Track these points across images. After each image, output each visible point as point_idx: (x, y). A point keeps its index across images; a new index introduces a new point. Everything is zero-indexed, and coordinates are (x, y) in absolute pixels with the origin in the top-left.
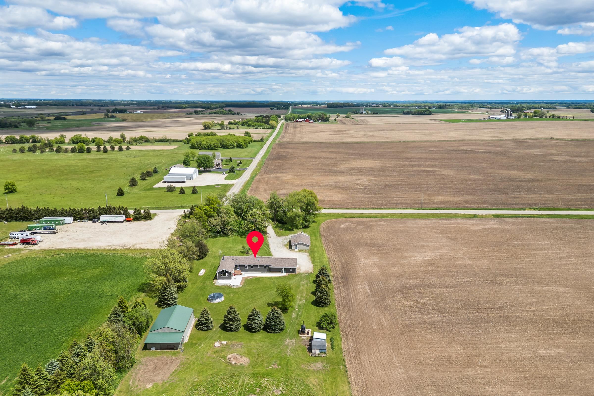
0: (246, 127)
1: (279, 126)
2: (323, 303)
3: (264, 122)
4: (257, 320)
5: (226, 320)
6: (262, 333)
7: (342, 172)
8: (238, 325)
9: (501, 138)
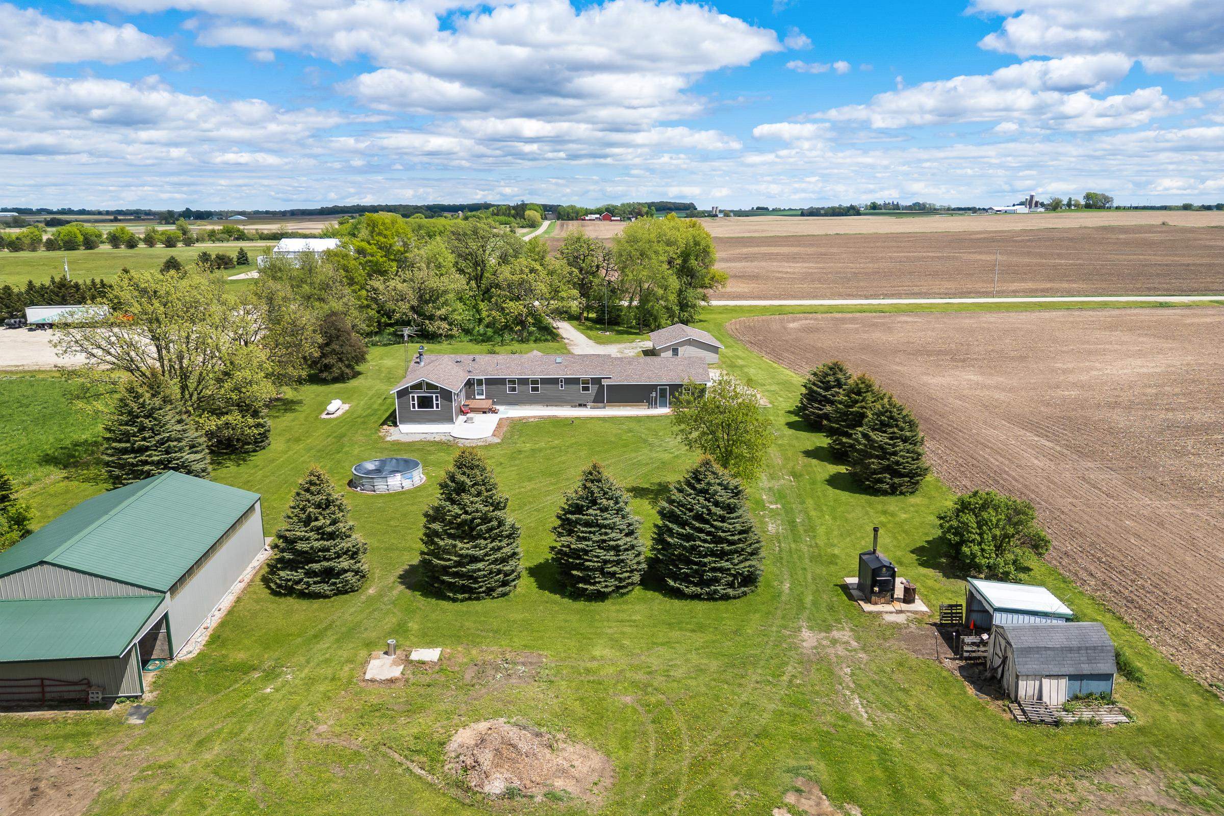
2: (895, 473)
3: (513, 216)
4: (612, 528)
5: (436, 534)
6: (640, 600)
8: (504, 560)
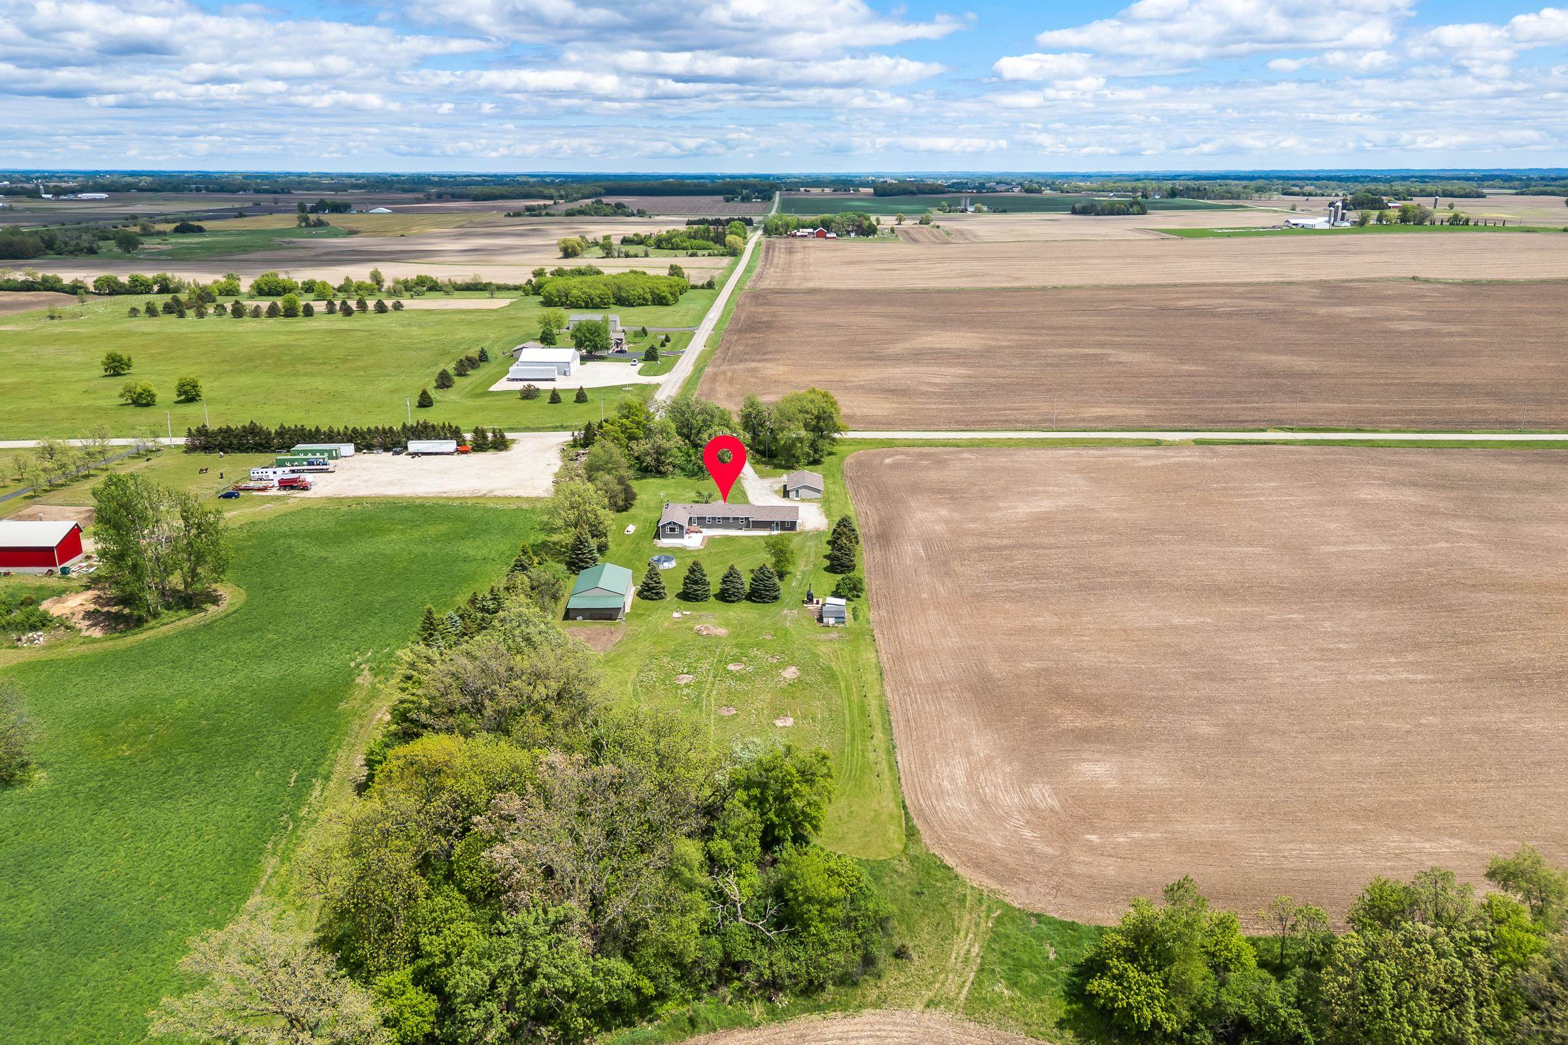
0: (667, 251)
1: (749, 248)
2: (842, 569)
3: (712, 240)
4: (737, 583)
5: (687, 583)
6: (744, 603)
7: (898, 359)
8: (706, 591)
9: (1293, 279)
